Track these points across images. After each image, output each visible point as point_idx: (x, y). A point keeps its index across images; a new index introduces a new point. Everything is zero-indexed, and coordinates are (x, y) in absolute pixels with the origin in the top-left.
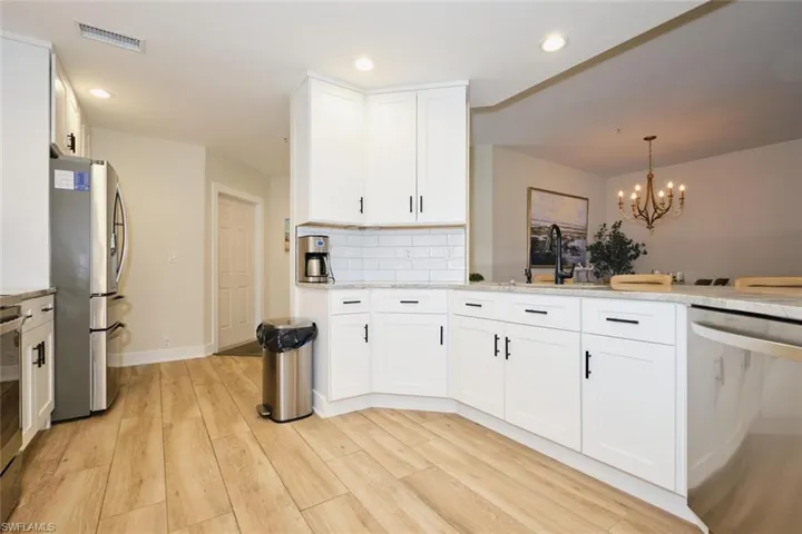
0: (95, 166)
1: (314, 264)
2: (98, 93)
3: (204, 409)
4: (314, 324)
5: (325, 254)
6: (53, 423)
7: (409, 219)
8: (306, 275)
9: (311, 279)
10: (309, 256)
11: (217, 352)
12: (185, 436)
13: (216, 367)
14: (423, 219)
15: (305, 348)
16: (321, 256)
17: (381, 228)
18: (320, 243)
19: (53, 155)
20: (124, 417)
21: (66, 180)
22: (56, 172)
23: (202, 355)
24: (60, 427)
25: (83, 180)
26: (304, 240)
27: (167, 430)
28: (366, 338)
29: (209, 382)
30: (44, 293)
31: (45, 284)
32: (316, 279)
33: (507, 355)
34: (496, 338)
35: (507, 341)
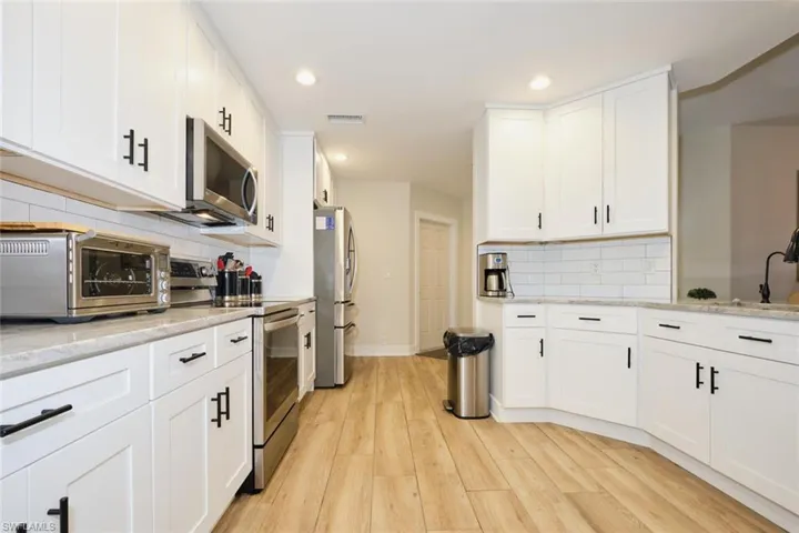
0: (338, 211)
1: (493, 279)
2: (340, 157)
3: (404, 396)
4: (491, 335)
5: (504, 270)
6: (315, 388)
7: (594, 231)
8: (486, 289)
9: (490, 293)
10: (488, 272)
11: (418, 352)
12: (390, 414)
13: (416, 364)
14: (610, 230)
15: (483, 355)
16: (499, 272)
17: (564, 242)
18: (498, 260)
19: (315, 207)
20: (353, 392)
21: (322, 223)
22: (317, 218)
23: (407, 354)
24: (319, 391)
25: (331, 222)
26: (484, 257)
27: (379, 406)
28: (542, 353)
29: (411, 376)
30: (310, 300)
31: (311, 295)
32: (496, 294)
33: (713, 389)
34: (698, 367)
35: (713, 372)
